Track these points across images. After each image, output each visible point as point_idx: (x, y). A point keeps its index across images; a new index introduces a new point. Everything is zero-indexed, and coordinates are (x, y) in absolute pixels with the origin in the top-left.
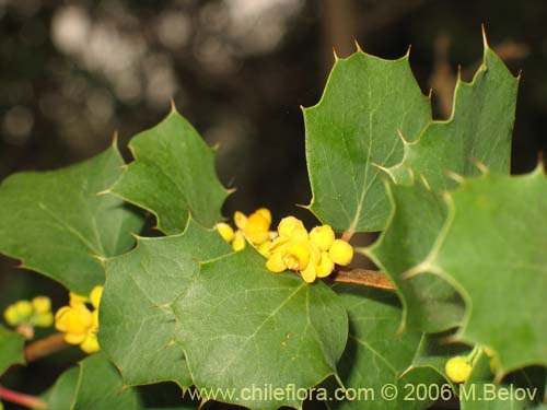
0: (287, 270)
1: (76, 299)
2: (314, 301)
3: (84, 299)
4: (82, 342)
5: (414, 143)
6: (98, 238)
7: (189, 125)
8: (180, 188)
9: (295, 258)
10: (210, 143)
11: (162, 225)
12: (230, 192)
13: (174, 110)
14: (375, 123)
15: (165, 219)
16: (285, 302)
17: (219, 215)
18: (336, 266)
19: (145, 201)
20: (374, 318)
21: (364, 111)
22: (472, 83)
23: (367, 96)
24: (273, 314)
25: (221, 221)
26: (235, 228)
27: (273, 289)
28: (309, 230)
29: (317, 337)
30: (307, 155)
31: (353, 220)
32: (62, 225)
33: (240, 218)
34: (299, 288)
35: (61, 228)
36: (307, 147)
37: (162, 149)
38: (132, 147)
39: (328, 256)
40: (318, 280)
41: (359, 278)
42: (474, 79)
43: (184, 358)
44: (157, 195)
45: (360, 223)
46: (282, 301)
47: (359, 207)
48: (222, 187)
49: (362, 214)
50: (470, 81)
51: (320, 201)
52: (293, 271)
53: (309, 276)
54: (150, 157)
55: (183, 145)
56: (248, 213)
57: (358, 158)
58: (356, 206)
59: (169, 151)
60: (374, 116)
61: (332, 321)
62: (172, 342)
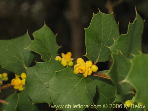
0: (79, 73)
1: (17, 76)
2: (87, 82)
3: (19, 76)
4: (19, 89)
5: (117, 40)
6: (23, 59)
7: (49, 29)
8: (47, 47)
9: (82, 70)
10: (55, 34)
11: (42, 58)
12: (60, 47)
13: (45, 25)
14: (104, 32)
15: (43, 56)
16: (79, 82)
17: (57, 54)
18: (93, 72)
19: (37, 51)
20: (101, 84)
21: (101, 29)
22: (133, 23)
23: (102, 25)
24: (76, 86)
25: (58, 56)
26: (61, 57)
27: (75, 78)
28: (85, 62)
29: (88, 92)
30: (85, 41)
31: (97, 59)
32: (13, 55)
33: (63, 55)
34: (82, 78)
35: (13, 56)
36: (85, 39)
37: (42, 36)
38: (33, 35)
39: (91, 69)
40: (88, 76)
41: (99, 75)
42: (134, 22)
43: (51, 98)
44: (40, 49)
45: (99, 60)
46: (78, 82)
47: (99, 55)
48: (58, 46)
49: (100, 57)
50: (132, 23)
51: (89, 54)
52: (81, 74)
53: (86, 75)
54: (39, 38)
55: (48, 34)
56: (65, 53)
57: (99, 42)
58: (98, 55)
59: (44, 36)
60: (104, 30)
61: (92, 87)
62: (48, 94)
